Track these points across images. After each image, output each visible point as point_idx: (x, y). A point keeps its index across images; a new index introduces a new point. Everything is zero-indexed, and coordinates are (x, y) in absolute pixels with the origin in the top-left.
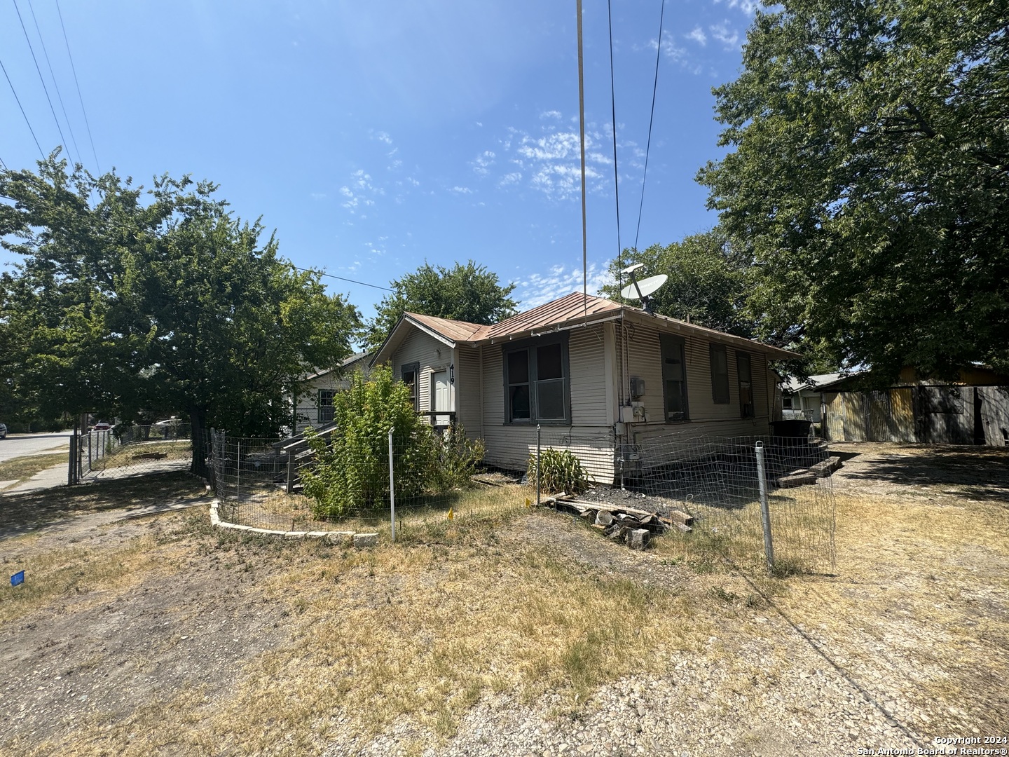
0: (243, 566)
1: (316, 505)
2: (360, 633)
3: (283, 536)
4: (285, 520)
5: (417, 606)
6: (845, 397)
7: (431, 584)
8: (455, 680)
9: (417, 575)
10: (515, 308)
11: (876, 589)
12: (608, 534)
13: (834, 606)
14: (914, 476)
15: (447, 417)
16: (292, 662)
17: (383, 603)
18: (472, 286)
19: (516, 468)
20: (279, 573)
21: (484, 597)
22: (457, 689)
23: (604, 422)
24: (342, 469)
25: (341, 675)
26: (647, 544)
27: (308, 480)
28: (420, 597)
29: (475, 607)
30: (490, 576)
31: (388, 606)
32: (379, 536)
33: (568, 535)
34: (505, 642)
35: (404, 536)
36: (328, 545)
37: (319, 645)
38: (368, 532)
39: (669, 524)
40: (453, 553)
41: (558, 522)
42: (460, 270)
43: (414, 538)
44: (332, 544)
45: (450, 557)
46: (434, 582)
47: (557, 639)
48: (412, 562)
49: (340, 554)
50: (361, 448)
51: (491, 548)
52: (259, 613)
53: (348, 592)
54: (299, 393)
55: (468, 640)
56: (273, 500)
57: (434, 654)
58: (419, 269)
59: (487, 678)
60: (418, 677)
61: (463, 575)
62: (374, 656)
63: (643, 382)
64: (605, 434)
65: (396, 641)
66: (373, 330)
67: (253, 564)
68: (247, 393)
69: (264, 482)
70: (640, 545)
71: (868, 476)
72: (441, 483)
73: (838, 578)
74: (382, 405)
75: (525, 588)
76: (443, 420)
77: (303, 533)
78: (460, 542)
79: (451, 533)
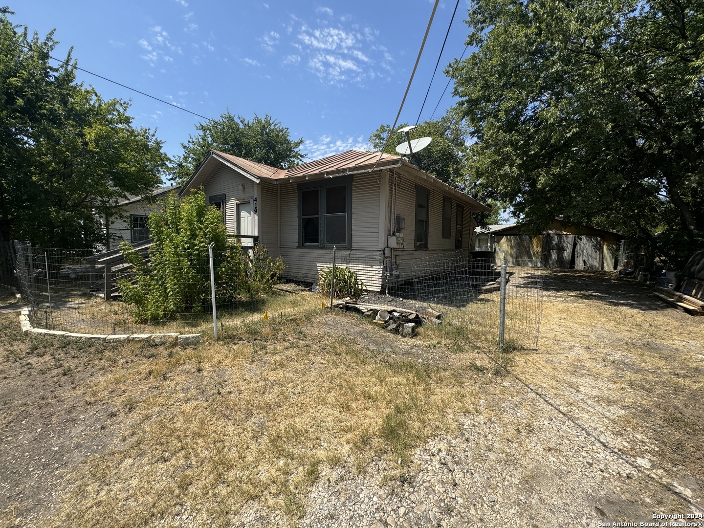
0: (61, 370)
1: (137, 311)
2: (194, 426)
3: (104, 339)
4: (105, 323)
5: (246, 395)
6: (507, 238)
7: (256, 374)
8: (292, 459)
9: (241, 368)
10: (302, 159)
11: (562, 357)
12: (386, 327)
13: (544, 370)
14: (550, 286)
15: (251, 240)
16: (124, 464)
17: (213, 395)
18: (268, 136)
19: (306, 280)
20: (103, 375)
21: (303, 382)
22: (296, 468)
23: (376, 247)
24: (160, 279)
25: (180, 470)
26: (414, 334)
27: (127, 289)
28: (247, 387)
29: (296, 392)
30: (304, 364)
31: (219, 398)
32: (202, 336)
33: (357, 329)
34: (328, 419)
35: (225, 335)
36: (152, 346)
37: (153, 442)
38: (190, 333)
39: (425, 319)
40: (270, 347)
41: (347, 319)
42: (259, 122)
43: (234, 336)
44: (156, 345)
45: (268, 351)
46: (258, 372)
47: (369, 412)
48: (235, 357)
49: (165, 353)
50: (179, 262)
51: (301, 341)
52: (82, 417)
53: (178, 388)
54: (112, 215)
55: (297, 420)
56: (92, 306)
57: (269, 437)
58: (222, 116)
59: (321, 454)
60: (257, 461)
61: (282, 365)
62: (211, 446)
63: (404, 219)
64: (377, 255)
65: (231, 429)
66: (180, 166)
67: (73, 367)
68: (55, 211)
69: (80, 291)
70: (409, 334)
71: (526, 286)
72: (249, 291)
73: (539, 351)
74: (196, 225)
75: (335, 372)
76: (248, 242)
77: (126, 336)
78: (275, 338)
79: (266, 330)
